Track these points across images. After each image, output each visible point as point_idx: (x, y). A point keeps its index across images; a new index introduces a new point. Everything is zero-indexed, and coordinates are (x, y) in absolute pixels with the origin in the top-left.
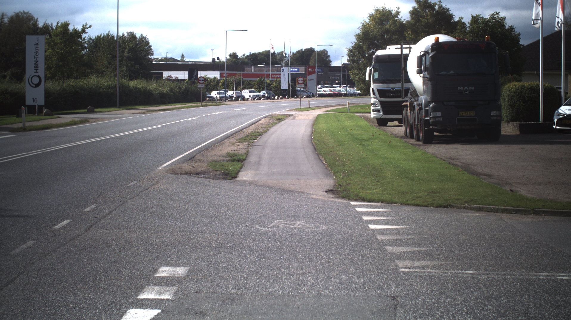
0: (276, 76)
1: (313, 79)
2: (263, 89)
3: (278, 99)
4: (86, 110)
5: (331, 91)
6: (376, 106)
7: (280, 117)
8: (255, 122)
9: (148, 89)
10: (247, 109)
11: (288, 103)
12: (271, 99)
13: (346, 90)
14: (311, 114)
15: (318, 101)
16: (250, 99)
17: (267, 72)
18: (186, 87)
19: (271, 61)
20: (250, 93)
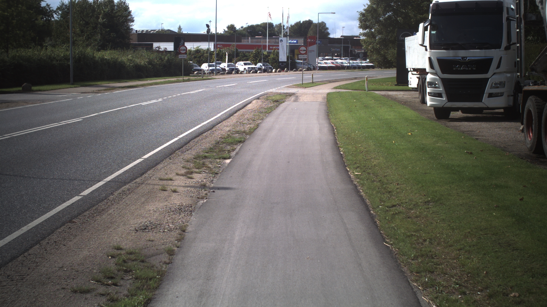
0: (274, 47)
1: (313, 51)
2: (260, 62)
3: (275, 72)
5: (333, 63)
7: (278, 98)
9: (120, 60)
10: (236, 85)
11: (287, 77)
12: (268, 73)
13: (349, 63)
14: (318, 92)
15: (321, 75)
16: (245, 72)
17: (264, 44)
18: (169, 58)
19: (268, 33)
20: (244, 65)
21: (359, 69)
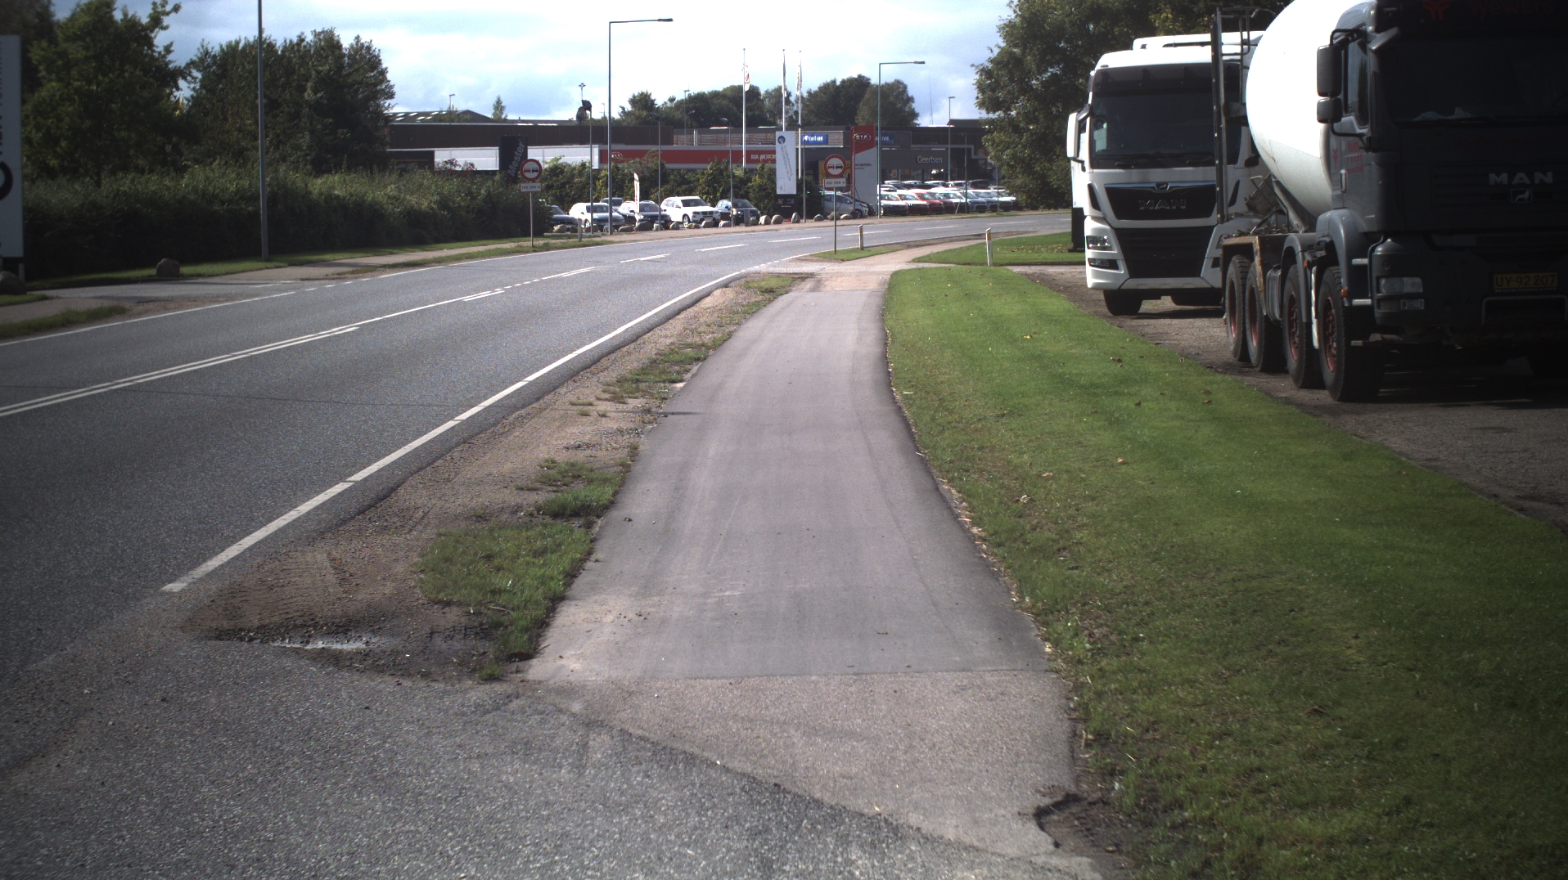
0: (762, 157)
1: (868, 165)
2: (724, 196)
3: (767, 223)
4: (153, 272)
5: (921, 197)
6: (1104, 248)
7: (773, 283)
8: (688, 302)
9: (370, 199)
10: (670, 258)
11: (797, 235)
12: (747, 225)
13: (966, 195)
14: (872, 269)
15: (886, 228)
16: (686, 224)
17: (736, 147)
18: (489, 192)
19: (746, 116)
20: (684, 206)
21: (993, 211)
